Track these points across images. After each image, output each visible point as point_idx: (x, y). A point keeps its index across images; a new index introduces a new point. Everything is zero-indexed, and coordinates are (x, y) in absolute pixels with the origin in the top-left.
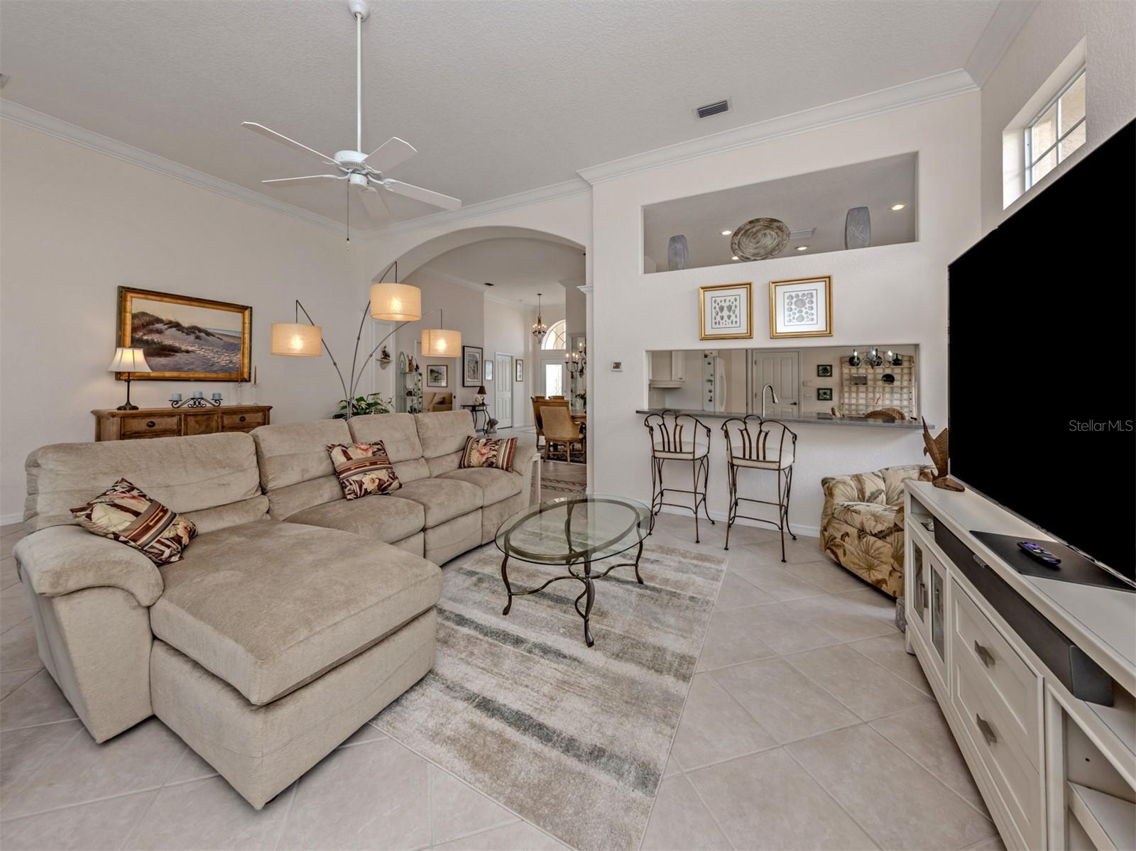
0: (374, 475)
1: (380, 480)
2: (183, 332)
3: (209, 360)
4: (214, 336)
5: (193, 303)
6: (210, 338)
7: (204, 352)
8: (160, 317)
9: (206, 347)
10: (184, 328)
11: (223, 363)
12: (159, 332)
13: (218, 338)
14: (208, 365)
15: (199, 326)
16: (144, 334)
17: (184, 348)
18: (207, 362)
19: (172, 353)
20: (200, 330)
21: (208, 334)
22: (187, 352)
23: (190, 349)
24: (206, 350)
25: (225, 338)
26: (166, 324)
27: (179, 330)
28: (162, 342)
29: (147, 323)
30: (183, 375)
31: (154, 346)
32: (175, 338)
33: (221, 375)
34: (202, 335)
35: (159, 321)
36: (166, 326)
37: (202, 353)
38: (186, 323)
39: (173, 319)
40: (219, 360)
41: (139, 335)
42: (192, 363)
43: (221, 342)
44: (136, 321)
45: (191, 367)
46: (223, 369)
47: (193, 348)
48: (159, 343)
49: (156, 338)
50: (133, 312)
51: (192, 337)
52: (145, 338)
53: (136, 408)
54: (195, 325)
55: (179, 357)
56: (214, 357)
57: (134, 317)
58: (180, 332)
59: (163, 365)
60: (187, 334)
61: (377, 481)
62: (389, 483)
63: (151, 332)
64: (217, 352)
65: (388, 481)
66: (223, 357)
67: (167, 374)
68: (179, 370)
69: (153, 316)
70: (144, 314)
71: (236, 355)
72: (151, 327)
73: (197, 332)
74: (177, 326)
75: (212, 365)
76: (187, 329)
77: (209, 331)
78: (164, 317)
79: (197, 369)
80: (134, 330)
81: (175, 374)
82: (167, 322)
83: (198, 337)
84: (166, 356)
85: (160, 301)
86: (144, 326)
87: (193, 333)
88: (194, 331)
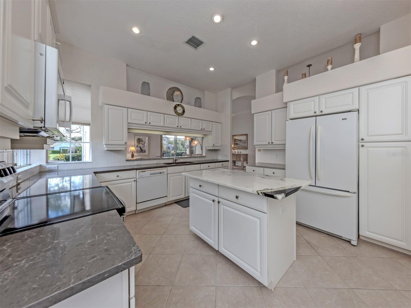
5: (240, 136)
6: (242, 141)
7: (241, 144)
11: (244, 146)
15: (241, 139)
21: (242, 140)
25: (244, 141)
29: (235, 140)
32: (238, 142)
33: (244, 148)
35: (236, 139)
38: (239, 139)
46: (244, 147)
49: (236, 142)
51: (240, 141)
55: (239, 145)
59: (236, 147)
64: (243, 144)
68: (239, 147)
75: (242, 146)
85: (236, 136)
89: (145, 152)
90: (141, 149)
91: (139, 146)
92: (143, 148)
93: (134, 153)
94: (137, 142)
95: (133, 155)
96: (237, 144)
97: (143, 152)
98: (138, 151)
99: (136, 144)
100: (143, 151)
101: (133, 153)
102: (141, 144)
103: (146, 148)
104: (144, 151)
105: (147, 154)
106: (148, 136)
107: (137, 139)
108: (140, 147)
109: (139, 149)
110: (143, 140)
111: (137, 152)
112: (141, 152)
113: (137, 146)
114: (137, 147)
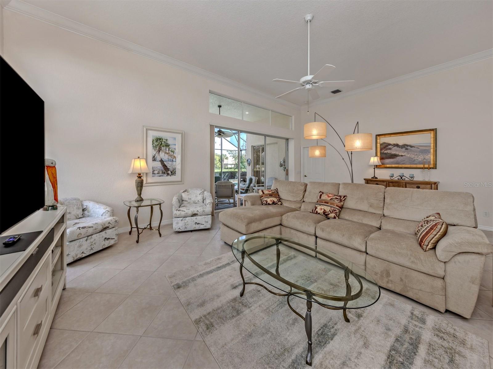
0: (323, 207)
1: (324, 210)
2: (400, 148)
3: (412, 158)
4: (415, 147)
5: (404, 134)
7: (410, 155)
8: (390, 143)
9: (411, 153)
10: (400, 146)
12: (390, 149)
13: (417, 148)
14: (412, 161)
15: (407, 144)
16: (385, 151)
17: (400, 154)
18: (411, 159)
19: (395, 157)
20: (407, 146)
21: (411, 147)
22: (402, 156)
23: (403, 154)
24: (411, 154)
26: (393, 145)
27: (398, 147)
28: (391, 153)
30: (400, 166)
31: (388, 155)
32: (396, 151)
34: (409, 147)
35: (390, 144)
36: (393, 146)
37: (409, 156)
38: (401, 143)
39: (395, 143)
40: (418, 158)
41: (383, 151)
42: (404, 161)
43: (419, 149)
44: (382, 146)
45: (403, 162)
47: (404, 154)
48: (390, 153)
49: (389, 151)
50: (381, 143)
51: (404, 149)
52: (385, 152)
53: (377, 178)
54: (405, 144)
55: (398, 159)
56: (415, 157)
57: (381, 145)
58: (398, 148)
59: (391, 162)
60: (402, 148)
61: (323, 210)
62: (328, 213)
63: (387, 150)
64: (416, 154)
65: (328, 212)
66: (420, 156)
67: (393, 166)
69: (388, 143)
70: (384, 143)
71: (428, 155)
72: (387, 147)
73: (406, 146)
74: (397, 145)
75: (414, 161)
76: (401, 146)
77: (412, 145)
78: (392, 143)
79: (406, 163)
80: (381, 150)
81: (397, 166)
82: (393, 144)
83: (407, 149)
84: (393, 158)
85: (390, 137)
86: (384, 148)
87: (404, 147)
88: (405, 146)
89: (173, 173)
90: (165, 166)
91: (158, 158)
92: (170, 163)
93: (144, 178)
94: (153, 146)
95: (142, 182)
96: (394, 156)
97: (168, 174)
98: (156, 172)
99: (151, 151)
100: (169, 172)
101: (140, 177)
102: (163, 154)
103: (177, 164)
104: (171, 169)
105: (179, 179)
106: (182, 133)
107: (154, 138)
108: (162, 161)
109: (158, 165)
110: (169, 142)
111: (153, 173)
112: (164, 173)
113: (154, 157)
114: (154, 159)
